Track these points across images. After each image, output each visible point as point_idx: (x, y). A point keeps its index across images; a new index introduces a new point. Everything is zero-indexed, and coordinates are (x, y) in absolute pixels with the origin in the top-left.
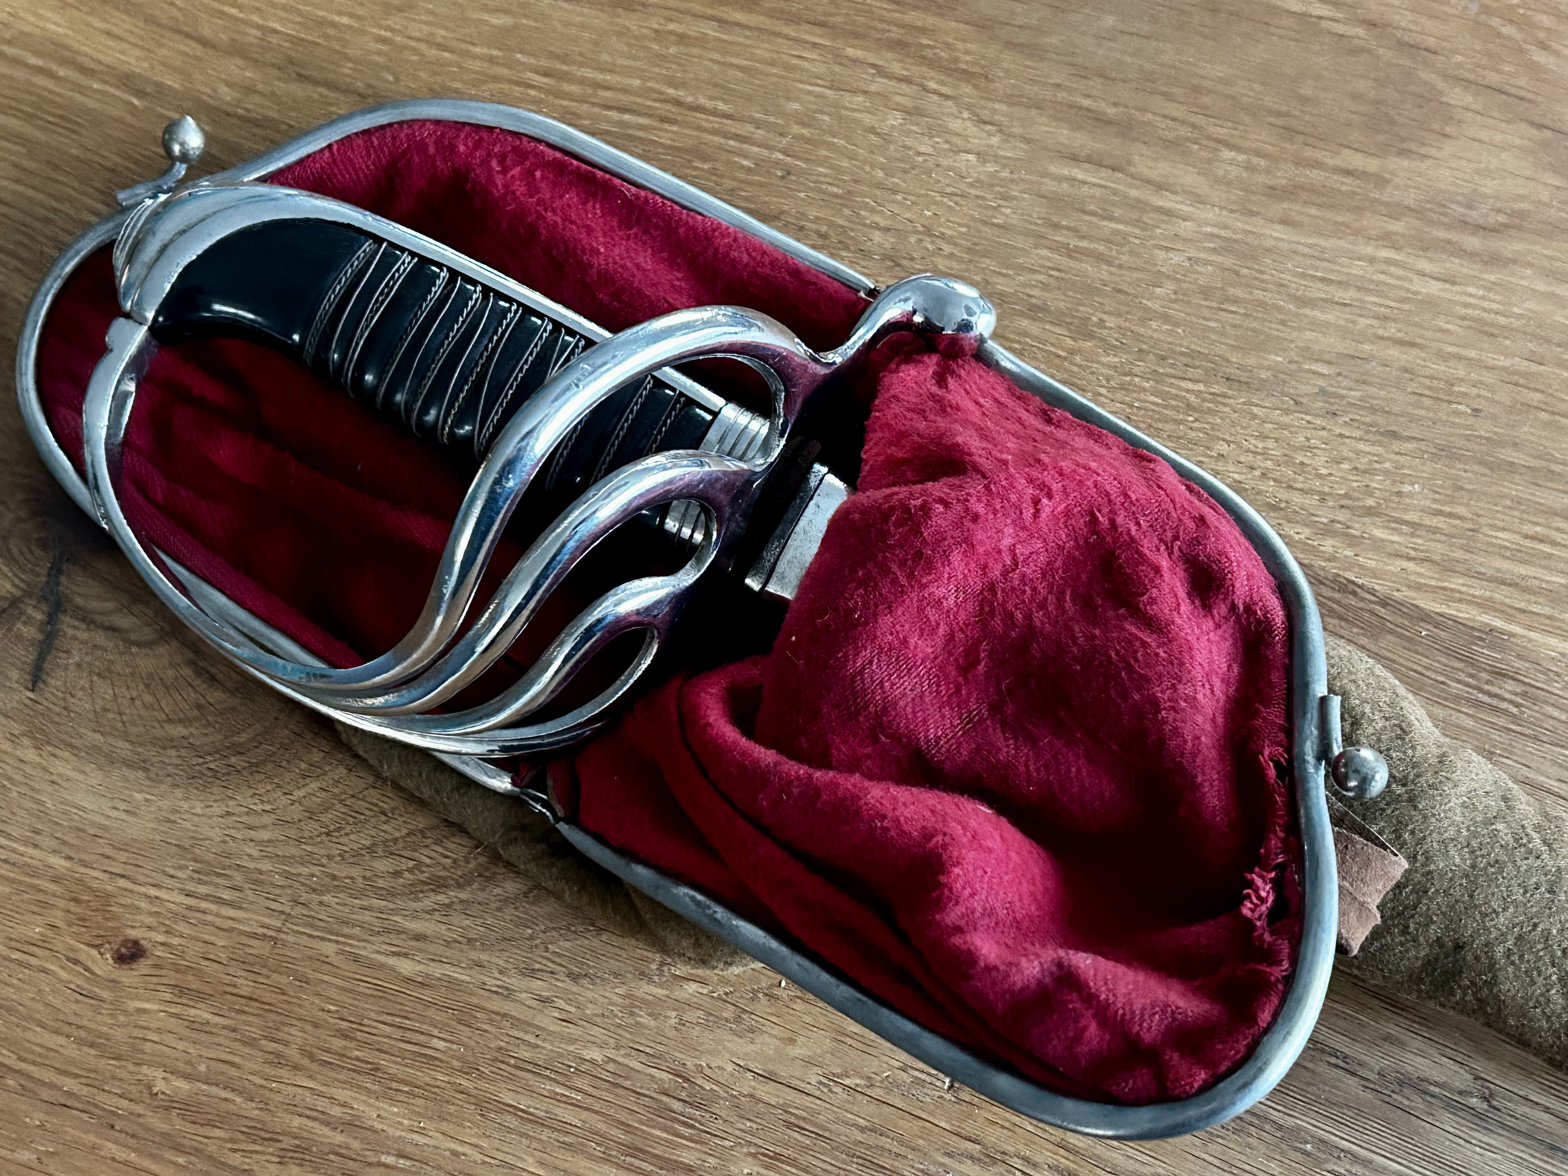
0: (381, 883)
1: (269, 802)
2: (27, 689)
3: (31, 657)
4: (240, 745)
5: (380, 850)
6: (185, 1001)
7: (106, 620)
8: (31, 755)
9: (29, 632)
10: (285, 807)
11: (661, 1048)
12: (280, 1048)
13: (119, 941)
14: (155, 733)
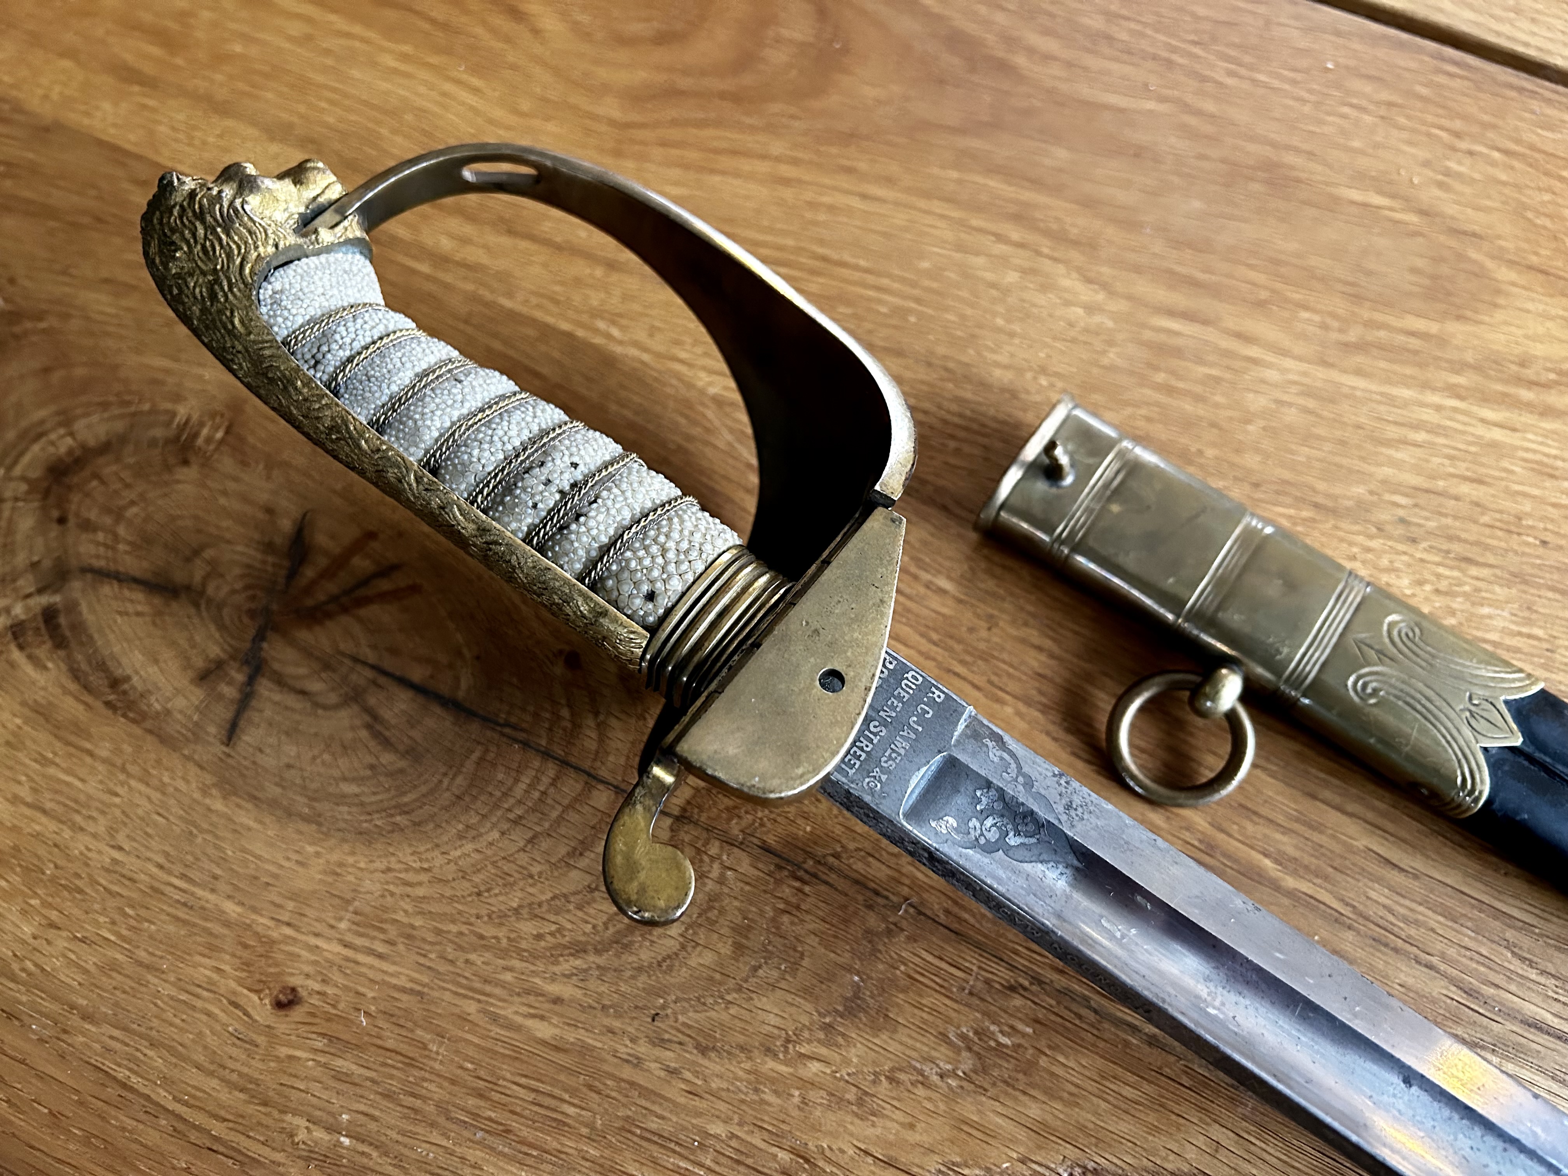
0: (524, 945)
1: (427, 860)
2: (223, 743)
3: (229, 715)
4: (406, 804)
5: (525, 912)
6: (332, 1050)
7: (299, 685)
8: (218, 805)
9: (229, 692)
10: (441, 867)
11: (783, 1126)
12: (418, 1103)
13: (278, 987)
14: (331, 790)
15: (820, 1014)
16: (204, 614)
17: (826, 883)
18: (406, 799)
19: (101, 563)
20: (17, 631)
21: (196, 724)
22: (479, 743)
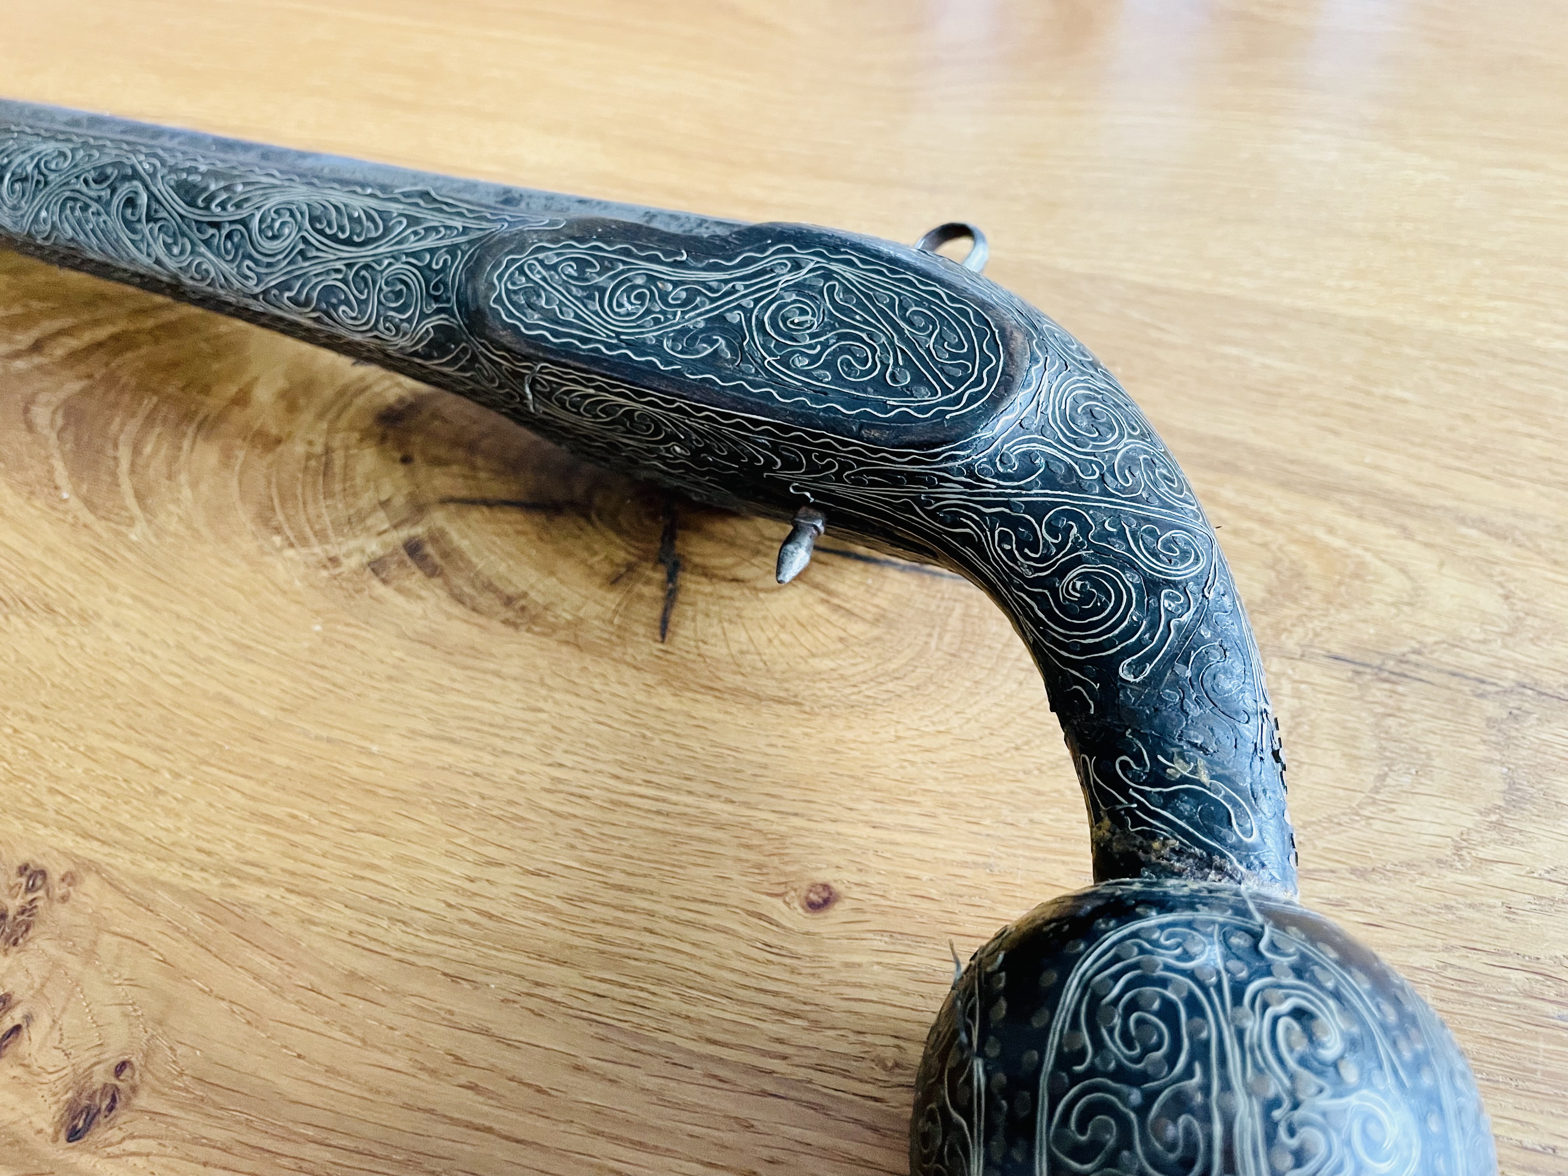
1: (941, 722)
2: (656, 641)
3: (657, 613)
4: (894, 671)
6: (900, 948)
7: (730, 574)
8: (670, 702)
9: (649, 591)
10: (961, 727)
13: (805, 885)
14: (803, 667)
15: (1481, 813)
16: (598, 523)
17: (1421, 680)
18: (892, 666)
19: (464, 493)
20: (377, 566)
21: (619, 627)
22: (955, 600)
